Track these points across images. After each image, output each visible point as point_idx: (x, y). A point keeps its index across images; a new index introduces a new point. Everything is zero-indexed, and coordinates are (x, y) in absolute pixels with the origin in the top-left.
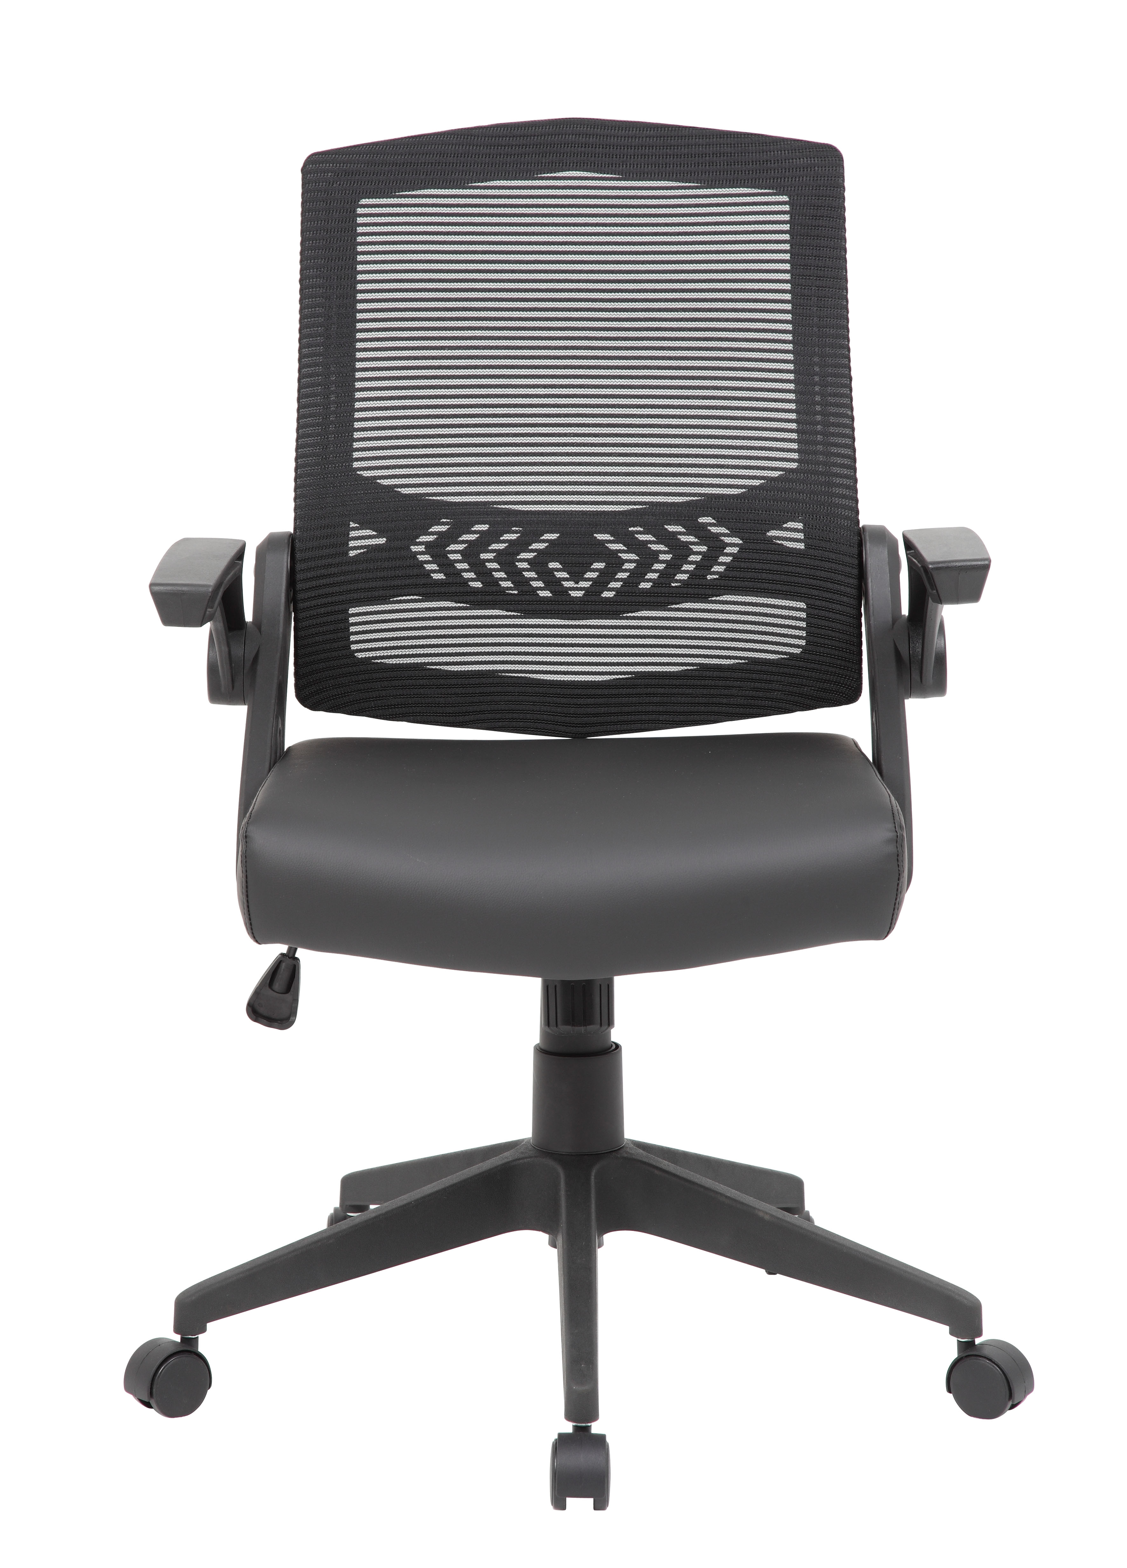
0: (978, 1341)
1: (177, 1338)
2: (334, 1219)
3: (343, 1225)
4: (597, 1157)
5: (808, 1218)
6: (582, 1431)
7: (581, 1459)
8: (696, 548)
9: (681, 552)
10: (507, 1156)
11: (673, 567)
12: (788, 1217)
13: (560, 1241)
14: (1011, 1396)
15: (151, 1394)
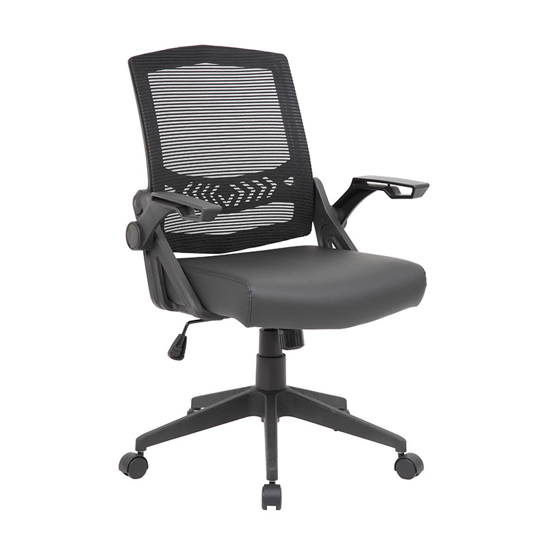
0: (405, 453)
1: (137, 452)
2: (189, 412)
3: (192, 414)
4: (277, 392)
5: (348, 412)
6: (272, 483)
7: (272, 493)
8: (263, 188)
9: (258, 189)
10: (248, 391)
11: (256, 194)
12: (341, 411)
13: (265, 420)
14: (416, 472)
15: (128, 471)
